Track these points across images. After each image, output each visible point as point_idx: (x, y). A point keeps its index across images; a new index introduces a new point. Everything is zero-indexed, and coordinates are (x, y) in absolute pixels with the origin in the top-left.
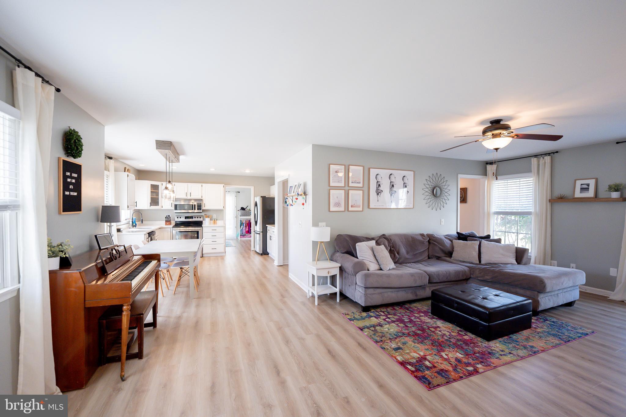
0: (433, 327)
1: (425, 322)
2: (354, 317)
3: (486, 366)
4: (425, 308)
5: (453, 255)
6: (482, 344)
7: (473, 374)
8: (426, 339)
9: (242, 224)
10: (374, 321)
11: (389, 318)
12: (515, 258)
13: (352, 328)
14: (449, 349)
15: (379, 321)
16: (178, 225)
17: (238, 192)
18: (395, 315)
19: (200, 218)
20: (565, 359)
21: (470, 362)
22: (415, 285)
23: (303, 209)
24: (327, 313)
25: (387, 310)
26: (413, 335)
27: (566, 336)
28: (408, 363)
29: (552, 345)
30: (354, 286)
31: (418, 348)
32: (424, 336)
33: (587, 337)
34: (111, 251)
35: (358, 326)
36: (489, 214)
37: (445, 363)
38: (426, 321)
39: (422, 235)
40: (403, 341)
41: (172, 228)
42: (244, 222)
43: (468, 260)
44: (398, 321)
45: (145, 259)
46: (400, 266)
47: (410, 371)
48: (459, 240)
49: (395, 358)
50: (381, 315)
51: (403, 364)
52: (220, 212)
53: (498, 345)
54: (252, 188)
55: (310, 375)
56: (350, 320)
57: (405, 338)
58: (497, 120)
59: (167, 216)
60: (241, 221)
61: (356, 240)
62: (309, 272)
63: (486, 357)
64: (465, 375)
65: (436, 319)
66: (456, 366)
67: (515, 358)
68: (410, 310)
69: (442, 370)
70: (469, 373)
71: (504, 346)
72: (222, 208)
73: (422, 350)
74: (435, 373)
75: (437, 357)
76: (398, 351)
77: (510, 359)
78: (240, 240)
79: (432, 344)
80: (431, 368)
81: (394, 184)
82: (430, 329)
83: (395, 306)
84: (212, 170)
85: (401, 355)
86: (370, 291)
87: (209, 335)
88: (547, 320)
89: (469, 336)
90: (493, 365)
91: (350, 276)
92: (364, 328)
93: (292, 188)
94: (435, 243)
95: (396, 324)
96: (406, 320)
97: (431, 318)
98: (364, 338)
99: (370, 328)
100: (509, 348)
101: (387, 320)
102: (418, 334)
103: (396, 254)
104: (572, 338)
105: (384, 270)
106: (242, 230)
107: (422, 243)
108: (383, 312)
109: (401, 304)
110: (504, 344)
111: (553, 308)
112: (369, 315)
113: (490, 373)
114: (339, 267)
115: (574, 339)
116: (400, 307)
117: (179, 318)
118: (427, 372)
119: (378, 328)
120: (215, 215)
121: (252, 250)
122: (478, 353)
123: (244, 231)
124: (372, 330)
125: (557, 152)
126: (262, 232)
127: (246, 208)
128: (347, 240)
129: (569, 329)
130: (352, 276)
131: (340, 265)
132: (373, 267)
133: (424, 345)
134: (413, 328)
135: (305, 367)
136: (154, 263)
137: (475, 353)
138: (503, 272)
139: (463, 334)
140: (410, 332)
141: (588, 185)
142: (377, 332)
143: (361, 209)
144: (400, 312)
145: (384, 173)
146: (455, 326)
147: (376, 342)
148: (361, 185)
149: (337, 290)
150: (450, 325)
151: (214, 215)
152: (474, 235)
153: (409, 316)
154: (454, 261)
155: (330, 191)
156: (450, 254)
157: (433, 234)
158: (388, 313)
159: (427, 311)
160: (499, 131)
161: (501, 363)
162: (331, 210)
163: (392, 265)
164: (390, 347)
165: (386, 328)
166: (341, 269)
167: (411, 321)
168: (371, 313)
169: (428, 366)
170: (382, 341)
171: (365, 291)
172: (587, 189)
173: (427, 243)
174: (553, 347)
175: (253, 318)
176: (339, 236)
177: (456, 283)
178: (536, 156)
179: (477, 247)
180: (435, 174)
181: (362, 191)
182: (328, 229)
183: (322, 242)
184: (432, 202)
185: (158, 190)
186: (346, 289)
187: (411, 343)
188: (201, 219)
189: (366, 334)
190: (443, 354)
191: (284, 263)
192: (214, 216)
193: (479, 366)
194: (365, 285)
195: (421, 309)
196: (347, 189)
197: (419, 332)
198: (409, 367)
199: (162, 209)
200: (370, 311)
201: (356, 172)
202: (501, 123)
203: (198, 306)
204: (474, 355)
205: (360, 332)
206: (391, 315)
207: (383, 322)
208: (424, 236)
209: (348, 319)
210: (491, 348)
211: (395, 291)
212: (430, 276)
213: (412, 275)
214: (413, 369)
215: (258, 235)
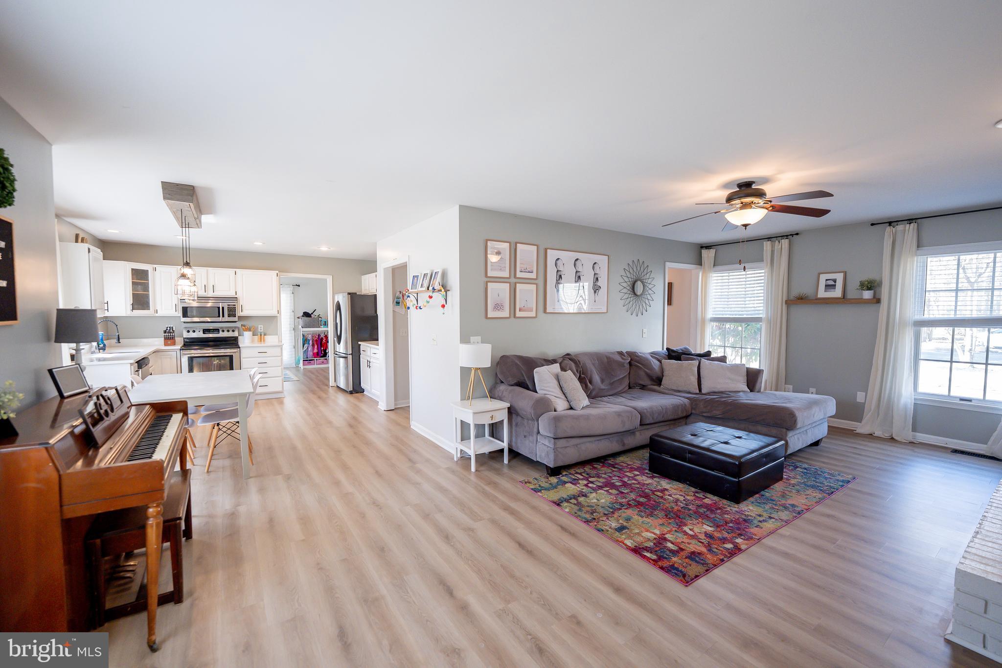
0: (658, 491)
1: (644, 484)
2: (540, 486)
3: (747, 540)
4: (637, 464)
5: (662, 383)
6: (732, 509)
7: (735, 554)
8: (655, 510)
9: (305, 341)
10: (571, 489)
11: (592, 482)
12: (746, 384)
13: (541, 502)
14: (692, 520)
15: (579, 489)
16: (189, 344)
17: (297, 285)
18: (599, 477)
19: (233, 331)
20: (835, 518)
21: (725, 536)
22: (624, 429)
23: (444, 313)
24: (495, 484)
25: (585, 470)
26: (636, 506)
27: (827, 486)
28: (643, 548)
29: (815, 500)
30: (535, 437)
31: (650, 525)
32: (650, 505)
33: (850, 486)
34: (96, 401)
35: (551, 499)
36: (703, 321)
37: (693, 542)
38: (645, 482)
39: (621, 353)
40: (624, 515)
41: (178, 352)
42: (310, 337)
43: (685, 389)
44: (606, 486)
45: (158, 412)
46: (595, 402)
47: (650, 561)
48: (669, 359)
49: (624, 543)
50: (580, 479)
51: (637, 551)
52: (271, 320)
53: (751, 508)
54: (329, 279)
55: (503, 588)
56: (536, 491)
57: (626, 511)
58: (749, 182)
59: (169, 329)
60: (303, 336)
61: (531, 364)
62: (456, 418)
63: (743, 526)
64: (725, 556)
65: (658, 477)
66: (709, 545)
67: (779, 524)
68: (617, 468)
69: (693, 553)
70: (729, 553)
71: (758, 508)
72: (274, 312)
73: (656, 528)
74: (686, 558)
75: (680, 535)
76: (623, 531)
77: (772, 525)
78: (304, 369)
79: (666, 516)
80: (677, 552)
81: (580, 274)
82: (656, 493)
83: (594, 463)
84: (258, 245)
85: (630, 537)
86: (562, 443)
87: (303, 540)
88: (797, 467)
89: (710, 499)
90: (756, 537)
91: (526, 420)
92: (560, 501)
93: (417, 279)
94: (639, 365)
95: (605, 491)
96: (618, 484)
97: (650, 477)
98: (564, 515)
99: (571, 501)
100: (767, 511)
101: (590, 485)
102: (642, 502)
103: (589, 384)
104: (834, 488)
105: (576, 408)
106: (306, 352)
107: (621, 365)
108: (580, 474)
109: (601, 460)
110: (759, 506)
111: (800, 451)
112: (560, 480)
113: (755, 549)
114: (508, 408)
115: (837, 490)
116: (601, 464)
117: (233, 515)
118: (674, 559)
119: (581, 499)
120: (262, 326)
121: (331, 385)
122: (731, 522)
123: (310, 354)
124: (575, 504)
125: (797, 234)
126: (352, 354)
127: (312, 314)
128: (516, 364)
129: (827, 476)
130: (530, 422)
131: (508, 405)
132: (561, 405)
133: (656, 519)
134: (631, 494)
135: (490, 575)
136: (177, 418)
137: (727, 523)
138: (738, 403)
139: (702, 496)
140: (630, 501)
141: (835, 281)
142: (583, 506)
143: (533, 314)
144: (605, 472)
145: (567, 257)
146: (687, 486)
147: (587, 522)
148: (533, 276)
149: (505, 445)
150: (681, 485)
151: (259, 326)
152: (689, 352)
153: (618, 477)
154: (667, 391)
155: (487, 285)
156: (658, 380)
157: (635, 352)
158: (587, 474)
159: (640, 467)
160: (751, 199)
161: (765, 533)
162: (489, 316)
163: (586, 401)
164: (610, 528)
165: (593, 498)
166: (511, 411)
167: (625, 484)
168: (562, 477)
169: (672, 550)
170: (594, 519)
171: (555, 444)
172: (834, 286)
173: (627, 366)
174: (818, 503)
175: (374, 503)
176: (504, 358)
177: (672, 422)
178: (769, 238)
179: (696, 369)
180: (636, 261)
181: (535, 285)
182: (488, 347)
183: (477, 369)
184: (631, 303)
185: (147, 280)
186: (519, 441)
187: (636, 517)
188: (236, 334)
189: (567, 510)
190: (686, 529)
191: (396, 404)
192: (259, 328)
193: (739, 541)
194: (555, 434)
195: (633, 464)
196: (513, 280)
197: (642, 500)
198: (648, 555)
199: (157, 315)
200: (561, 474)
201: (527, 253)
202: (754, 186)
203: (262, 490)
204: (726, 525)
205: (556, 508)
206: (593, 477)
207: (585, 490)
208: (624, 356)
209: (531, 489)
210: (745, 513)
211: (595, 441)
212: (642, 414)
213: (619, 414)
214: (654, 557)
215: (341, 359)
